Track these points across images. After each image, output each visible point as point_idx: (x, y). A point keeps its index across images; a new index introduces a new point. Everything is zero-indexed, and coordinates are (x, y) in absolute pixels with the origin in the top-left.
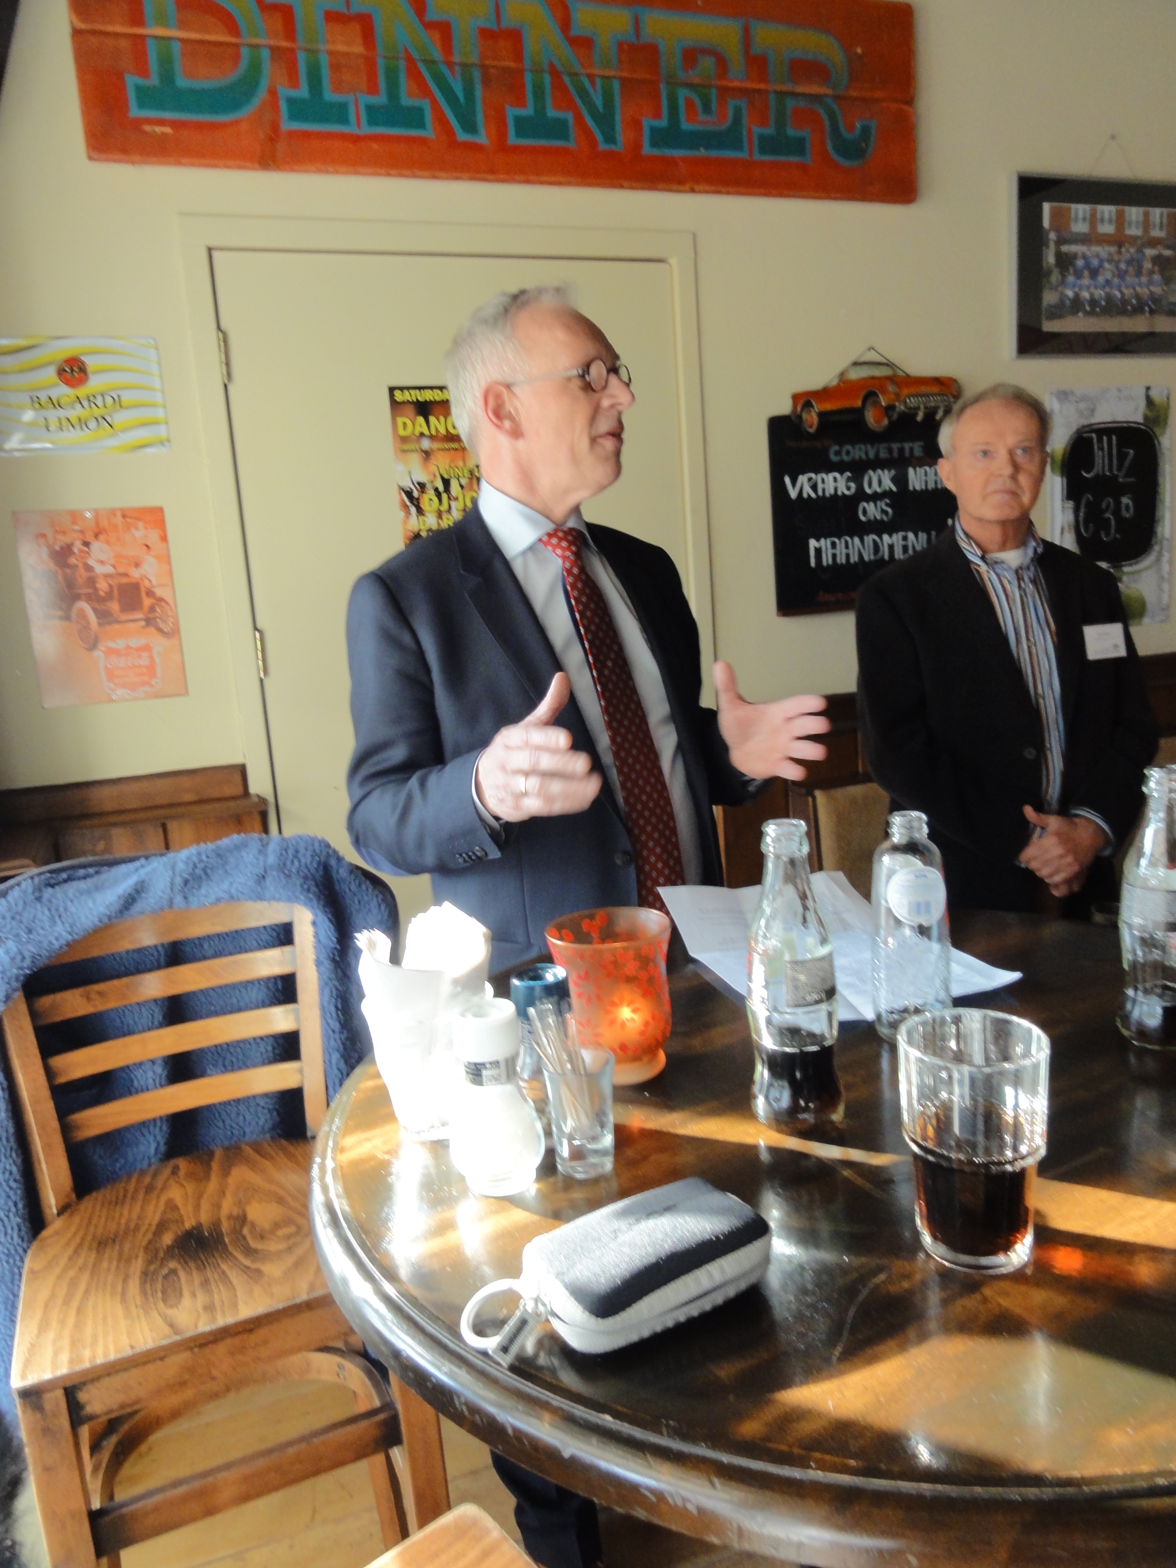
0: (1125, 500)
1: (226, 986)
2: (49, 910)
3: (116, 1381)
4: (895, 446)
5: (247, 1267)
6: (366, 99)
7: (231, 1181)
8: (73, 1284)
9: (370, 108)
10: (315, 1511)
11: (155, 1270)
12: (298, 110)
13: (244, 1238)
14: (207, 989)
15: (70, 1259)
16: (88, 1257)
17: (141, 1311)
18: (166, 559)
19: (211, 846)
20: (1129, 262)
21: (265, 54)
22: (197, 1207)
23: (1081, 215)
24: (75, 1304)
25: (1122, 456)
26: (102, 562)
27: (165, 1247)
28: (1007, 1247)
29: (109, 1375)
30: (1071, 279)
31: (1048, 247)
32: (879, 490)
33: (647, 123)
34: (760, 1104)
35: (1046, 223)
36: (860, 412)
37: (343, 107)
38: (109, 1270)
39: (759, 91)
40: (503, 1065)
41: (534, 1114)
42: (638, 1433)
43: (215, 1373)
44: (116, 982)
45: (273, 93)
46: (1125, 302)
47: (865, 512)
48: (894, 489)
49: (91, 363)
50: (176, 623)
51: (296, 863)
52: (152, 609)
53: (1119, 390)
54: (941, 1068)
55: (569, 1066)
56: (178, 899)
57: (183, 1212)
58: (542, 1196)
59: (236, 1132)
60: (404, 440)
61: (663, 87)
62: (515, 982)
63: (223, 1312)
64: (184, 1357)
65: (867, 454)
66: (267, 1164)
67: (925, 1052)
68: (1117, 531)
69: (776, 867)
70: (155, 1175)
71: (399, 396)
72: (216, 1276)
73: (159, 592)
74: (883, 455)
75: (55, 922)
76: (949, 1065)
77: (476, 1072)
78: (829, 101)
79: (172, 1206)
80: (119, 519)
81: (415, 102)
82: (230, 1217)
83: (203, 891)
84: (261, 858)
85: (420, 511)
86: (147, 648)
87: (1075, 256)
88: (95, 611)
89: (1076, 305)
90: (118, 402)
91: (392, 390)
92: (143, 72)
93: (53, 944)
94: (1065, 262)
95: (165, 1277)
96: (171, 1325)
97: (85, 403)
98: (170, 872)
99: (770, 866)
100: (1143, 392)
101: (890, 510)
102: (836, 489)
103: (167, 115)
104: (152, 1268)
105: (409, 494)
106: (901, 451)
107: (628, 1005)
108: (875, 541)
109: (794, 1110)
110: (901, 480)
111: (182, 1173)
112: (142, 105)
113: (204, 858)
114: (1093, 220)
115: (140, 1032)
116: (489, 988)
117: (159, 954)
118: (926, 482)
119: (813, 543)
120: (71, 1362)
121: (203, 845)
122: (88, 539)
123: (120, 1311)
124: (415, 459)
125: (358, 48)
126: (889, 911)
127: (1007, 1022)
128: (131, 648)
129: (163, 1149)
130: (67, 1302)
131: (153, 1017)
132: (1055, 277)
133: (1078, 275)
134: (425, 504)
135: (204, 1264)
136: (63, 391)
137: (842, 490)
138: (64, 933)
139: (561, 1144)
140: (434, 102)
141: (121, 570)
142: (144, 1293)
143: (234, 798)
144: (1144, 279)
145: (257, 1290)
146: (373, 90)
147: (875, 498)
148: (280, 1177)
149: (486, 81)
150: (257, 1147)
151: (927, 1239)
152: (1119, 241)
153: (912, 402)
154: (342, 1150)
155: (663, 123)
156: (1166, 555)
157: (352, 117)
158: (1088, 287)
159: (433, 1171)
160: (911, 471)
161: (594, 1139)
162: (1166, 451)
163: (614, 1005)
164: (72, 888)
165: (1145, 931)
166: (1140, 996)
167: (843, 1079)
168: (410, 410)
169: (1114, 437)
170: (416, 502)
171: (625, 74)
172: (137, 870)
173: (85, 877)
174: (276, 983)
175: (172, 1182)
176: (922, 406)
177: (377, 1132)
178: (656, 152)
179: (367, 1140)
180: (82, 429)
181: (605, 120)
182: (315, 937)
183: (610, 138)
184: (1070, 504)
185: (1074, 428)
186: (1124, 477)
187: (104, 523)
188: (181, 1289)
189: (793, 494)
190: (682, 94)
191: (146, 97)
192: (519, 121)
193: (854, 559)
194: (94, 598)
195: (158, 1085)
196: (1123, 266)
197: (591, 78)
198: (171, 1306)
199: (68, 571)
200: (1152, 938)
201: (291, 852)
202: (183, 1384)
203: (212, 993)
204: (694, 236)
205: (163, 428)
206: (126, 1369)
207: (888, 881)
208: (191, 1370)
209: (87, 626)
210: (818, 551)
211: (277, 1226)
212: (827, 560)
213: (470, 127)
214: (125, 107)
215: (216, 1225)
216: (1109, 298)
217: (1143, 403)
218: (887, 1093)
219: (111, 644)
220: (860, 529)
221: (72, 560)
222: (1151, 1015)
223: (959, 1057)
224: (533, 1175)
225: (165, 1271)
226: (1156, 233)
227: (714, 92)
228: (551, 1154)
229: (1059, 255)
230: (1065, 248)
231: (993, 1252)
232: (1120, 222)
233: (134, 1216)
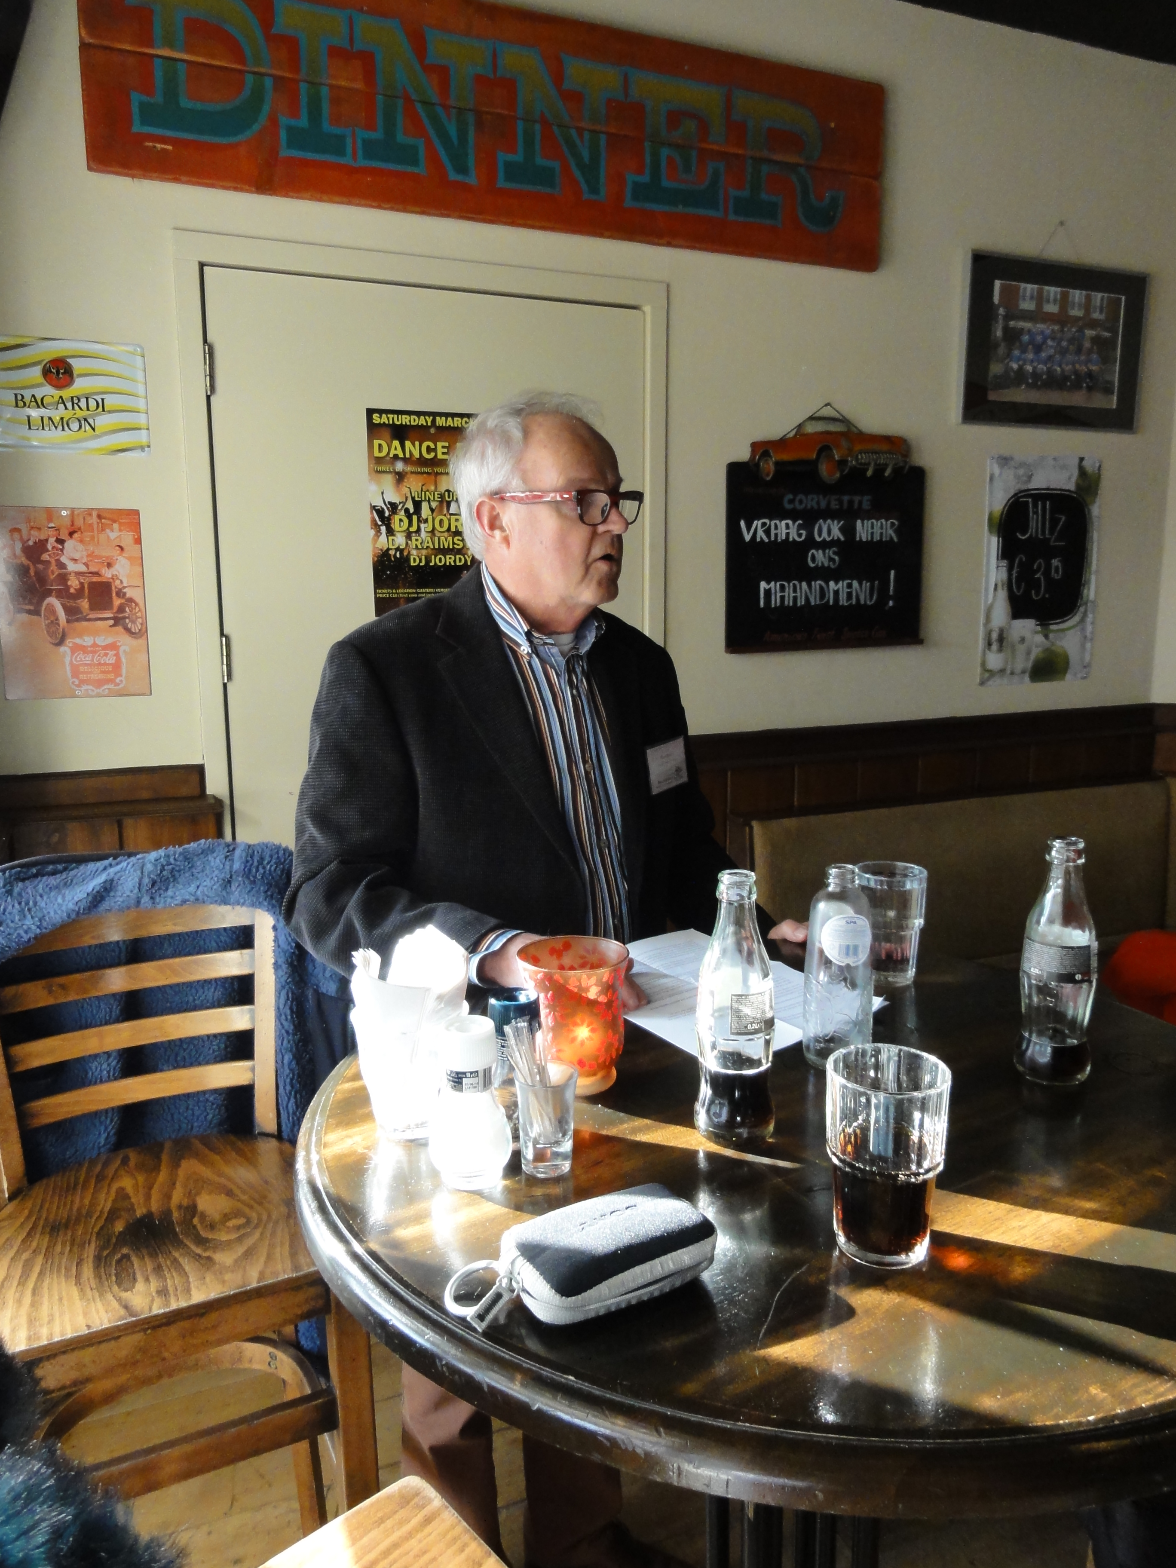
0: (1055, 562)
1: (184, 983)
2: (20, 903)
3: (70, 1359)
4: (846, 498)
5: (200, 1256)
6: (363, 134)
7: (181, 1173)
8: (28, 1267)
9: (367, 143)
10: (233, 1500)
11: (108, 1255)
12: (297, 138)
13: (194, 1227)
14: (164, 987)
15: (24, 1241)
16: (40, 1241)
17: (97, 1295)
18: (140, 561)
19: (179, 850)
20: (1071, 341)
21: (268, 83)
22: (148, 1197)
23: (1028, 293)
24: (31, 1284)
25: (1054, 522)
26: (75, 560)
27: (117, 1233)
28: (908, 1248)
29: (64, 1352)
30: (1016, 353)
31: (997, 322)
32: (828, 539)
33: (631, 178)
34: (702, 1118)
35: (996, 299)
36: (814, 463)
37: (341, 138)
38: (62, 1253)
39: (737, 156)
40: (481, 1074)
41: (505, 1119)
42: (596, 1391)
43: (166, 1354)
44: (77, 976)
45: (273, 120)
46: (1065, 378)
47: (813, 559)
48: (842, 539)
49: (77, 365)
50: (145, 624)
51: (261, 870)
52: (121, 609)
53: (1055, 459)
54: (862, 1094)
55: (538, 1078)
56: (146, 899)
57: (133, 1200)
58: (508, 1190)
59: (184, 1126)
60: (379, 461)
61: (647, 144)
62: (492, 1001)
63: (176, 1295)
64: (138, 1337)
65: (818, 503)
66: (217, 1158)
67: (848, 1079)
68: (1046, 591)
69: (728, 913)
70: (106, 1164)
71: (376, 419)
72: (168, 1263)
73: (130, 593)
74: (834, 505)
75: (25, 916)
76: (869, 1092)
77: (457, 1079)
78: (802, 170)
79: (122, 1195)
80: (94, 520)
81: (410, 141)
82: (180, 1207)
83: (170, 893)
84: (228, 863)
85: (390, 532)
86: (113, 647)
87: (1021, 331)
88: (64, 606)
89: (1020, 377)
90: (101, 406)
91: (370, 412)
92: (147, 88)
93: (22, 937)
94: (1012, 336)
95: (119, 1262)
96: (126, 1307)
97: (69, 405)
98: (139, 873)
99: (723, 910)
100: (1076, 461)
101: (837, 558)
102: (788, 534)
103: (169, 133)
104: (105, 1253)
105: (380, 513)
106: (851, 502)
107: (588, 1026)
108: (821, 587)
109: (731, 1124)
110: (849, 530)
111: (132, 1163)
112: (144, 122)
113: (172, 860)
114: (1040, 299)
115: (96, 1026)
116: (466, 1006)
117: (120, 952)
118: (872, 534)
119: (763, 585)
120: (29, 1338)
121: (171, 848)
122: (62, 537)
123: (75, 1291)
124: (388, 480)
125: (359, 85)
126: (821, 952)
127: (917, 1057)
128: (98, 646)
129: (113, 1140)
130: (22, 1283)
131: (111, 1012)
132: (1002, 350)
133: (1024, 351)
134: (395, 525)
135: (155, 1250)
136: (48, 391)
137: (793, 536)
138: (33, 927)
139: (527, 1147)
140: (429, 144)
141: (93, 569)
142: (98, 1276)
143: (191, 798)
144: (1083, 358)
145: (209, 1277)
146: (370, 126)
147: (824, 545)
148: (228, 1170)
149: (480, 124)
150: (205, 1141)
151: (841, 1239)
152: (1062, 319)
153: (863, 458)
154: (325, 1146)
155: (645, 178)
156: (1089, 619)
157: (349, 150)
158: (1032, 361)
159: (405, 1166)
160: (859, 523)
161: (557, 1143)
162: (1095, 520)
163: (576, 1024)
164: (43, 883)
165: (1040, 981)
166: (1034, 1038)
167: (774, 1100)
168: (387, 434)
169: (1048, 503)
170: (387, 521)
171: (613, 131)
172: (105, 869)
173: (54, 873)
174: (232, 984)
175: (122, 1172)
176: (872, 465)
177: (356, 1129)
178: (638, 205)
179: (348, 1136)
180: (63, 429)
181: (590, 170)
182: (274, 941)
183: (594, 190)
184: (1004, 563)
185: (1012, 493)
186: (1055, 541)
187: (79, 522)
188: (134, 1274)
189: (748, 538)
190: (665, 152)
191: (149, 115)
192: (508, 165)
193: (801, 602)
194: (63, 594)
195: (111, 1077)
196: (1064, 344)
197: (580, 131)
198: (126, 1290)
199: (40, 567)
200: (1046, 985)
201: (256, 859)
202: (135, 1363)
203: (169, 991)
204: (668, 286)
205: (144, 432)
206: (83, 1348)
207: (823, 925)
208: (143, 1350)
209: (55, 622)
210: (768, 592)
211: (226, 1217)
212: (775, 602)
213: (462, 169)
214: (130, 123)
215: (167, 1214)
216: (1050, 372)
217: (1076, 473)
218: (812, 1115)
219: (78, 641)
220: (809, 575)
221: (45, 557)
222: (1043, 1054)
223: (876, 1085)
224: (500, 1172)
225: (118, 1256)
226: (1096, 315)
227: (694, 153)
228: (517, 1155)
229: (1006, 329)
230: (1012, 323)
231: (897, 1253)
232: (1064, 302)
233: (87, 1202)
